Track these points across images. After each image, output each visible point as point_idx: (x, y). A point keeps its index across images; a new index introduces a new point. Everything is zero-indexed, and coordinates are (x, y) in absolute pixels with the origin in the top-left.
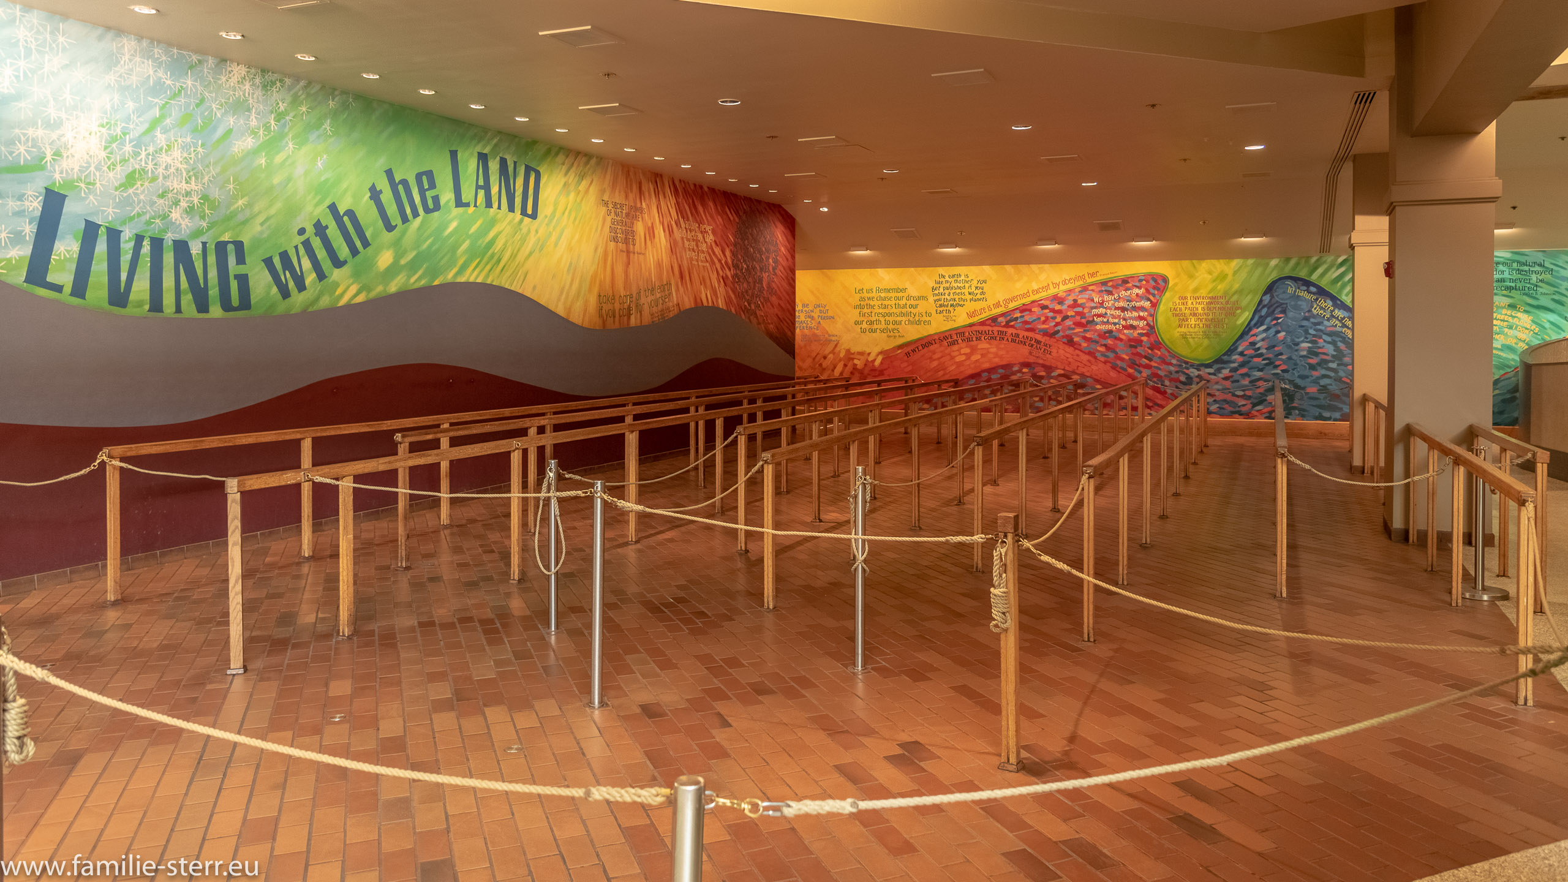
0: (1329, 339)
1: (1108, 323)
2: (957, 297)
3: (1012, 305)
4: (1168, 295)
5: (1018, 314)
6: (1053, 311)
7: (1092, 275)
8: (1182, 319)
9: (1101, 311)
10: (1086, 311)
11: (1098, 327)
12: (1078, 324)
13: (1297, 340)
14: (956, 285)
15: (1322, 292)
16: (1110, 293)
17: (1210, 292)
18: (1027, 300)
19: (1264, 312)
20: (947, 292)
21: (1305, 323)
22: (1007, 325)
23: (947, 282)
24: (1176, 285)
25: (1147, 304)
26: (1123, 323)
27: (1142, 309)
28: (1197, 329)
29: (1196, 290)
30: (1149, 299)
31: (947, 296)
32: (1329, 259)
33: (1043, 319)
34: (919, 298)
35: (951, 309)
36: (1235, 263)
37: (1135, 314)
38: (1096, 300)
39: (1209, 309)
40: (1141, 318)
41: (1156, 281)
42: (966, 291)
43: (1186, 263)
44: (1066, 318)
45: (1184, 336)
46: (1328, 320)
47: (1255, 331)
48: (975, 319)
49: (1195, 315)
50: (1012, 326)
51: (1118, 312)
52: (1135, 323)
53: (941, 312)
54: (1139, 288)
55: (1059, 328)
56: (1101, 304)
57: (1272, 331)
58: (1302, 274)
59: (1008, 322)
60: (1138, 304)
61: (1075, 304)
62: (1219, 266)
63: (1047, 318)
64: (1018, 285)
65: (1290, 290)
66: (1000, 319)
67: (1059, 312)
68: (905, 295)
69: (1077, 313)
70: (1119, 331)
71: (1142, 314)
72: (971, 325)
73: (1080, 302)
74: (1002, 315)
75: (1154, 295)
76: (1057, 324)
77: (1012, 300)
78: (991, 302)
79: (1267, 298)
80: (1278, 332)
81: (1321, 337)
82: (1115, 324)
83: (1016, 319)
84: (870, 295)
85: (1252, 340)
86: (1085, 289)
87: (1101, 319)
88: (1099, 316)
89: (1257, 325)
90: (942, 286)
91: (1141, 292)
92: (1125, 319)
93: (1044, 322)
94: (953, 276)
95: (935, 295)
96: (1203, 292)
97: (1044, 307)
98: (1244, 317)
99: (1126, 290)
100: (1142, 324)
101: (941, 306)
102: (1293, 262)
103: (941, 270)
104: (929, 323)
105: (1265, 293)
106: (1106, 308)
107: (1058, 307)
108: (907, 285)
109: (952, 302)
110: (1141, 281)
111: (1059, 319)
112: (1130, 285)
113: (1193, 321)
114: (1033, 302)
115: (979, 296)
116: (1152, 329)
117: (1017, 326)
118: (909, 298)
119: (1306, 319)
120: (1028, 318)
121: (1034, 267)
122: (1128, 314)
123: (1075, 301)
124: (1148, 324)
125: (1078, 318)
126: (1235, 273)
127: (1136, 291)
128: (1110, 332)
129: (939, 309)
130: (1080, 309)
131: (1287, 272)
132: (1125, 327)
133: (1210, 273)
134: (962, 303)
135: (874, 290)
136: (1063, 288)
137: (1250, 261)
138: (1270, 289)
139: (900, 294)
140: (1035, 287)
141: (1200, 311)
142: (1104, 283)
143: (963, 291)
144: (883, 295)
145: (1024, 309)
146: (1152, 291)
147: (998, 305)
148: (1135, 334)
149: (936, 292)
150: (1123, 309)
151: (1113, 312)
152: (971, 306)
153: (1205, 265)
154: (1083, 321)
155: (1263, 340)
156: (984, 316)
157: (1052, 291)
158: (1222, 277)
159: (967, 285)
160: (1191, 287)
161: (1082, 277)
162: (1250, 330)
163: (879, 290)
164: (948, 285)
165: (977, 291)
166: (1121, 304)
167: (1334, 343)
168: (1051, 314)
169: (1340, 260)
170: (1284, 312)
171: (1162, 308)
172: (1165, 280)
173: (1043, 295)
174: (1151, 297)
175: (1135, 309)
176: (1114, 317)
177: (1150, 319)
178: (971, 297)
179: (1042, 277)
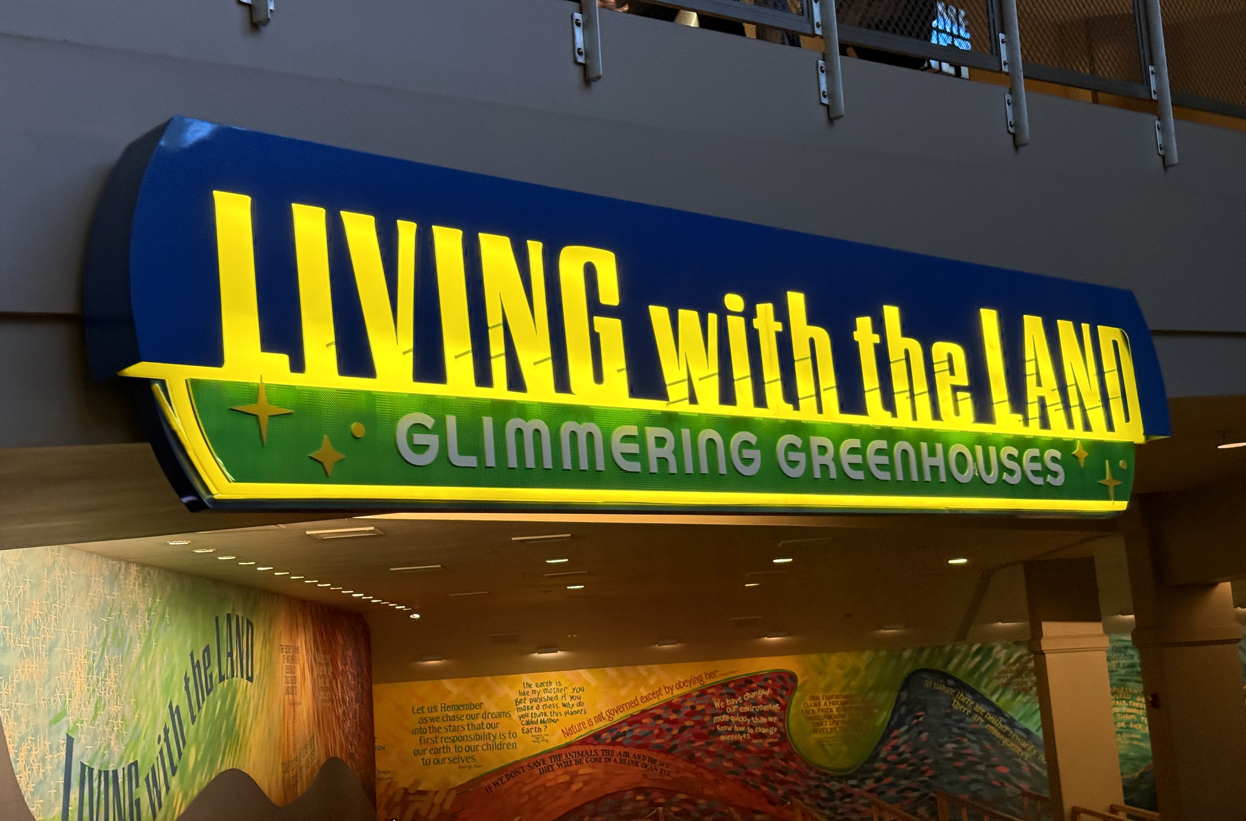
0: (973, 738)
1: (733, 732)
2: (548, 711)
3: (618, 717)
4: (797, 695)
5: (626, 728)
6: (667, 721)
7: (711, 675)
8: (817, 724)
9: (725, 718)
10: (707, 719)
11: (722, 738)
12: (699, 736)
13: (941, 740)
14: (546, 696)
15: (961, 686)
16: (732, 696)
17: (844, 689)
18: (635, 710)
19: (903, 710)
20: (535, 704)
21: (947, 721)
22: (613, 743)
23: (534, 692)
24: (805, 682)
25: (776, 707)
26: (751, 731)
27: (771, 713)
28: (833, 734)
29: (828, 688)
30: (777, 702)
31: (535, 710)
32: (964, 647)
33: (656, 731)
34: (499, 715)
35: (542, 726)
36: (867, 656)
37: (764, 720)
38: (717, 705)
39: (845, 709)
40: (770, 725)
41: (782, 679)
42: (559, 702)
43: (814, 657)
44: (683, 729)
45: (820, 743)
46: (970, 715)
47: (895, 733)
48: (574, 737)
49: (829, 717)
50: (621, 744)
51: (743, 719)
52: (764, 731)
53: (528, 731)
54: (766, 688)
55: (677, 742)
56: (724, 711)
57: (913, 733)
58: (938, 665)
59: (614, 738)
60: (765, 708)
61: (693, 711)
62: (850, 659)
63: (661, 730)
64: (624, 692)
65: (928, 684)
66: (604, 736)
67: (675, 722)
68: (481, 711)
69: (698, 723)
70: (747, 741)
71: (771, 719)
72: (569, 745)
73: (699, 708)
74: (607, 730)
75: (782, 696)
76: (674, 737)
77: (617, 710)
78: (591, 714)
79: (904, 695)
80: (920, 732)
81: (964, 737)
82: (741, 733)
83: (624, 734)
84: (435, 715)
85: (894, 742)
86: (703, 693)
87: (724, 728)
88: (722, 724)
89: (899, 725)
90: (528, 698)
91: (767, 693)
92: (752, 727)
93: (658, 736)
94: (542, 684)
95: (519, 709)
96: (835, 691)
97: (657, 717)
98: (883, 717)
99: (751, 691)
100: (772, 731)
101: (528, 723)
102: (926, 653)
103: (526, 678)
104: (514, 746)
105: (902, 689)
106: (730, 715)
107: (673, 717)
108: (483, 699)
109: (542, 718)
110: (766, 680)
111: (675, 732)
112: (754, 685)
113: (828, 725)
114: (643, 712)
115: (576, 708)
116: (783, 737)
117: (625, 742)
118: (485, 715)
119: (948, 716)
120: (638, 732)
121: (642, 669)
122: (756, 720)
123: (693, 707)
124: (779, 731)
125: (698, 728)
126: (867, 667)
127: (761, 692)
128: (737, 742)
129: (526, 727)
130: (698, 718)
131: (922, 662)
132: (754, 736)
133: (841, 667)
134: (555, 717)
135: (439, 708)
136: (677, 692)
137: (883, 653)
138: (907, 684)
139: (475, 711)
140: (644, 692)
141: (835, 712)
142: (725, 685)
143: (555, 702)
144: (450, 714)
145: (633, 720)
146: (779, 691)
147: (600, 718)
148: (766, 743)
149: (521, 706)
150: (749, 715)
151: (738, 719)
152: (567, 721)
153: (835, 659)
154: (705, 731)
155: (905, 742)
156: (584, 732)
157: (665, 697)
158: (855, 672)
159: (560, 695)
160: (822, 685)
161: (699, 679)
162: (891, 732)
163: (446, 708)
164: (535, 696)
165: (573, 702)
166: (747, 709)
167: (978, 742)
168: (666, 726)
169: (975, 647)
170: (924, 709)
171: (793, 710)
172: (793, 677)
173: (655, 702)
174: (779, 699)
175: (762, 714)
176: (739, 725)
177: (781, 725)
178: (566, 709)
179: (652, 681)
